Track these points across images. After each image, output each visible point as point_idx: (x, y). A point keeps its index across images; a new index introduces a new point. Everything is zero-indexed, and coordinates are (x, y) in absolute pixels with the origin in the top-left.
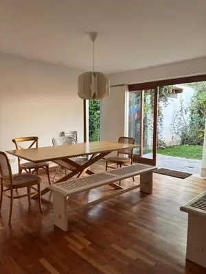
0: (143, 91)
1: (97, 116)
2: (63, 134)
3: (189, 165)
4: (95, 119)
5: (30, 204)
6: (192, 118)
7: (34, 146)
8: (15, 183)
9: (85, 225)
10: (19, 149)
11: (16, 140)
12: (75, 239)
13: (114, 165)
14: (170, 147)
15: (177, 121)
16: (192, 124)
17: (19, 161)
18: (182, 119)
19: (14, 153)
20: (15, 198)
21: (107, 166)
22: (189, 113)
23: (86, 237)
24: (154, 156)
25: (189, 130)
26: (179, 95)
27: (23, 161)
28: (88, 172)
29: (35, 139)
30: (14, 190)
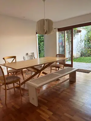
0: (65, 31)
1: (42, 45)
2: (27, 54)
3: (88, 66)
4: (41, 46)
5: (15, 91)
6: (85, 44)
7: (14, 61)
8: (6, 81)
9: (46, 102)
10: (7, 63)
11: (5, 58)
12: (44, 111)
13: (54, 68)
14: (76, 58)
15: (79, 46)
16: (85, 47)
17: (7, 69)
18: (81, 45)
19: (4, 65)
20: (7, 90)
21: (51, 69)
22: (84, 42)
23: (49, 110)
24: (72, 63)
25: (84, 50)
26: (79, 33)
27: (9, 69)
28: (43, 73)
29: (15, 57)
30: (7, 85)
